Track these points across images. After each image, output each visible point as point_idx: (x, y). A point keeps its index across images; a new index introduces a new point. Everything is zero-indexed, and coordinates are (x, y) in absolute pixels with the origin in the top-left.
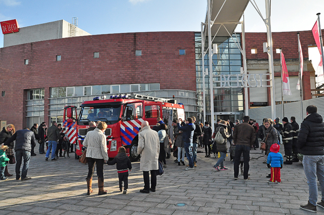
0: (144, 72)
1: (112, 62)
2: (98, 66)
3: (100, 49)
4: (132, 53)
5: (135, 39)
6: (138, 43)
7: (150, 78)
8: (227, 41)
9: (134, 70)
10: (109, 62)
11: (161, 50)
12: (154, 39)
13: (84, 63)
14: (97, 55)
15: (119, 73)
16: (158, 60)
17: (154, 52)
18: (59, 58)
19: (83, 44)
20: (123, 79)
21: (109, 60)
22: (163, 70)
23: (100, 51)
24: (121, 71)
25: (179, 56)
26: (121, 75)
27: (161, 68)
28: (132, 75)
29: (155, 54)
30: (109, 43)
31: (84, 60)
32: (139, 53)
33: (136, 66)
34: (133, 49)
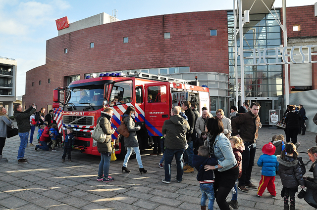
0: (173, 55)
1: (141, 46)
2: (128, 51)
3: (130, 34)
4: (161, 36)
5: (164, 21)
6: (167, 25)
7: (179, 61)
8: (264, 18)
9: (162, 54)
10: (138, 46)
11: (190, 32)
12: (184, 20)
13: (114, 49)
14: (126, 40)
15: (147, 57)
16: (187, 42)
17: (183, 34)
18: (93, 46)
19: (114, 30)
20: (151, 63)
21: (138, 45)
22: (192, 52)
23: (129, 36)
24: (150, 55)
25: (210, 37)
26: (149, 59)
27: (190, 50)
28: (161, 58)
29: (184, 36)
30: (138, 27)
31: (114, 45)
32: (167, 36)
33: (165, 50)
34: (161, 32)
